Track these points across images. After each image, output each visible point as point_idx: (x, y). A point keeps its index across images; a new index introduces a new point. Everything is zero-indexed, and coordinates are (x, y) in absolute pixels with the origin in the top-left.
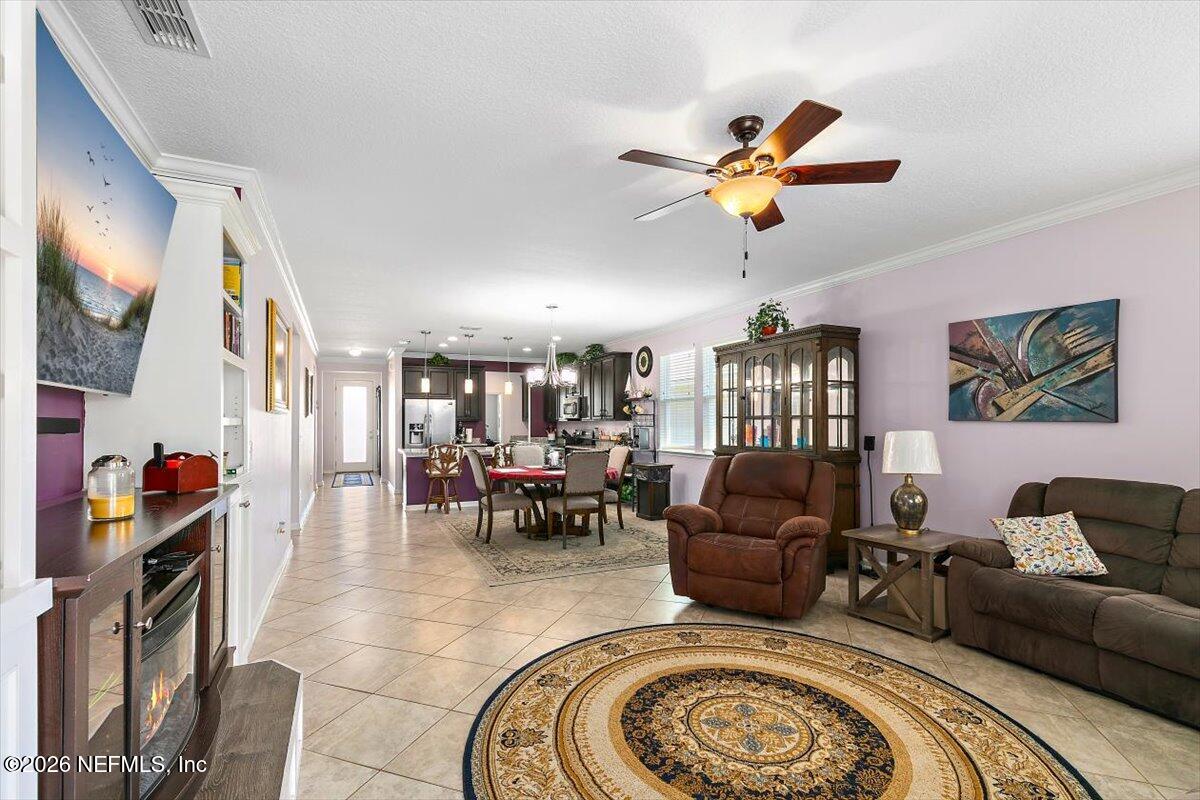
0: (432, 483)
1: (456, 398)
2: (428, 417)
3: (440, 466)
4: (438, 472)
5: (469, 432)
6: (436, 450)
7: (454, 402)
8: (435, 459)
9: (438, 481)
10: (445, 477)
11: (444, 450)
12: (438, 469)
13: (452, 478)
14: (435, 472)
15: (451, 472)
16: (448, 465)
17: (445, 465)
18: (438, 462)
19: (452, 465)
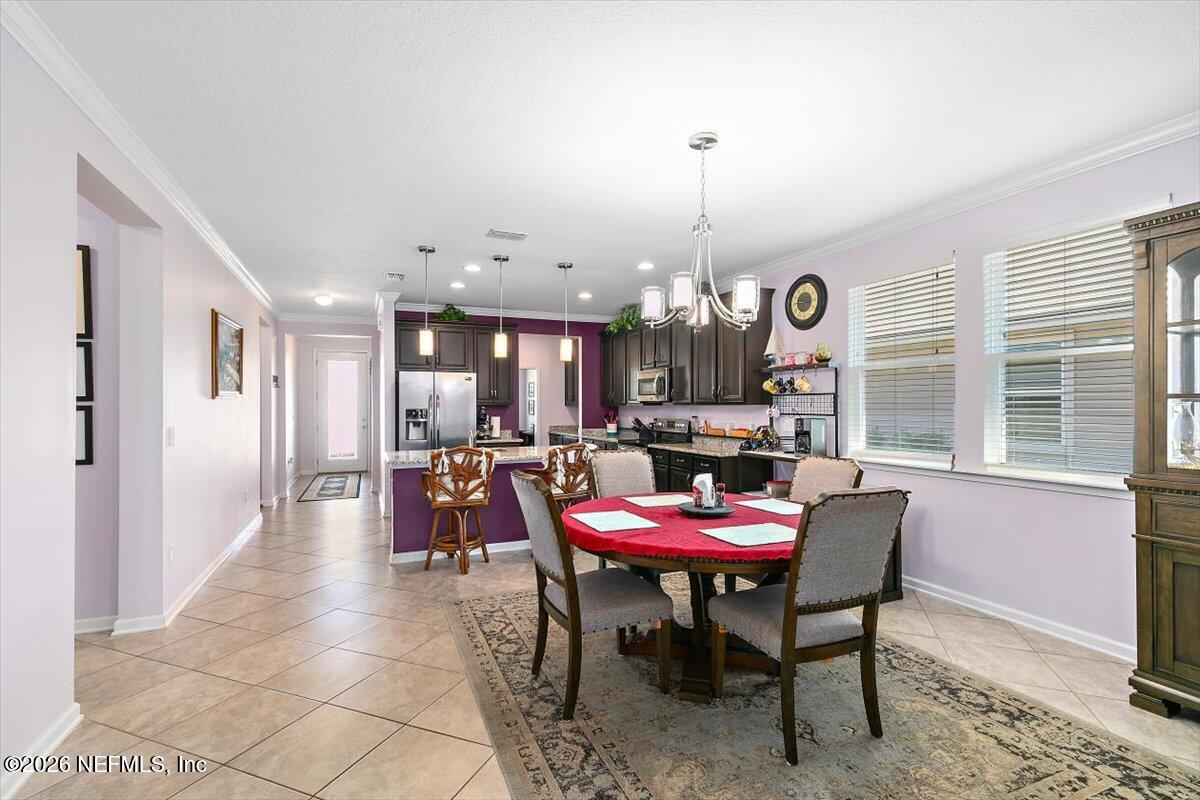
0: (437, 515)
1: (476, 370)
2: (434, 399)
3: (451, 486)
4: (448, 498)
5: (496, 421)
6: (444, 457)
7: (474, 376)
8: (443, 474)
9: (449, 513)
10: (461, 506)
11: (459, 458)
12: (448, 493)
13: (474, 509)
14: (443, 498)
15: (472, 497)
16: (466, 484)
17: (461, 484)
18: (448, 481)
19: (472, 485)
